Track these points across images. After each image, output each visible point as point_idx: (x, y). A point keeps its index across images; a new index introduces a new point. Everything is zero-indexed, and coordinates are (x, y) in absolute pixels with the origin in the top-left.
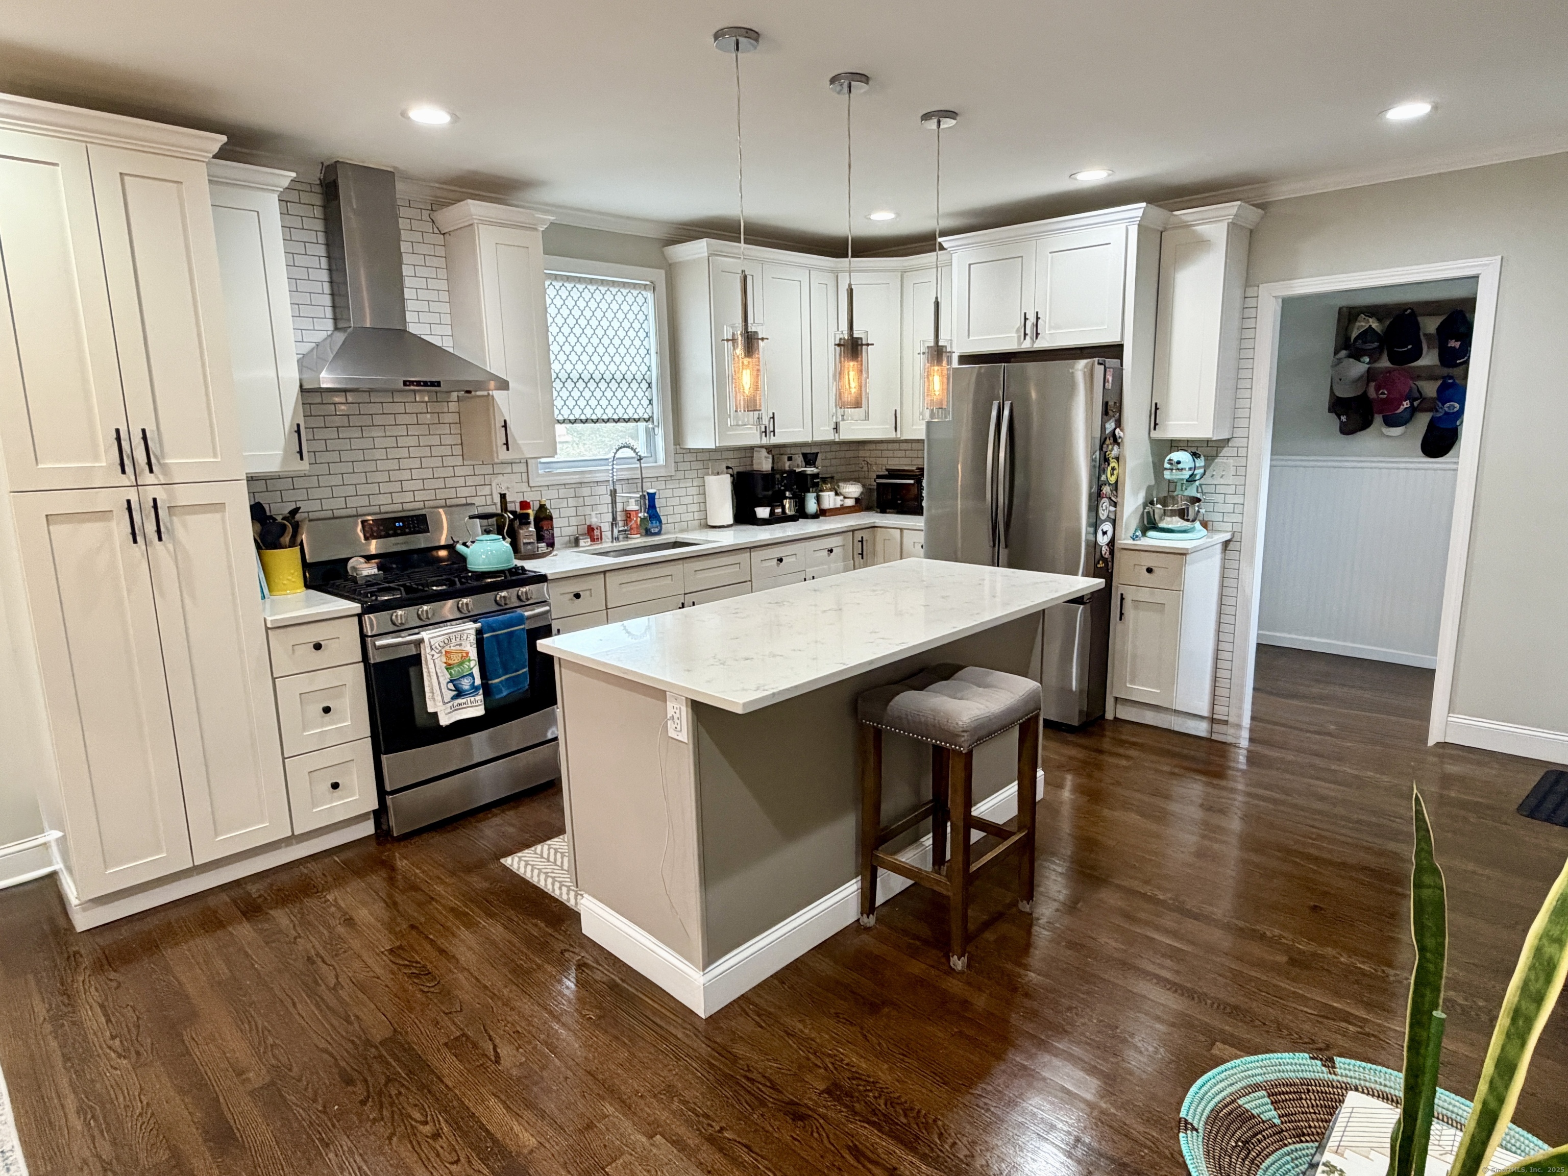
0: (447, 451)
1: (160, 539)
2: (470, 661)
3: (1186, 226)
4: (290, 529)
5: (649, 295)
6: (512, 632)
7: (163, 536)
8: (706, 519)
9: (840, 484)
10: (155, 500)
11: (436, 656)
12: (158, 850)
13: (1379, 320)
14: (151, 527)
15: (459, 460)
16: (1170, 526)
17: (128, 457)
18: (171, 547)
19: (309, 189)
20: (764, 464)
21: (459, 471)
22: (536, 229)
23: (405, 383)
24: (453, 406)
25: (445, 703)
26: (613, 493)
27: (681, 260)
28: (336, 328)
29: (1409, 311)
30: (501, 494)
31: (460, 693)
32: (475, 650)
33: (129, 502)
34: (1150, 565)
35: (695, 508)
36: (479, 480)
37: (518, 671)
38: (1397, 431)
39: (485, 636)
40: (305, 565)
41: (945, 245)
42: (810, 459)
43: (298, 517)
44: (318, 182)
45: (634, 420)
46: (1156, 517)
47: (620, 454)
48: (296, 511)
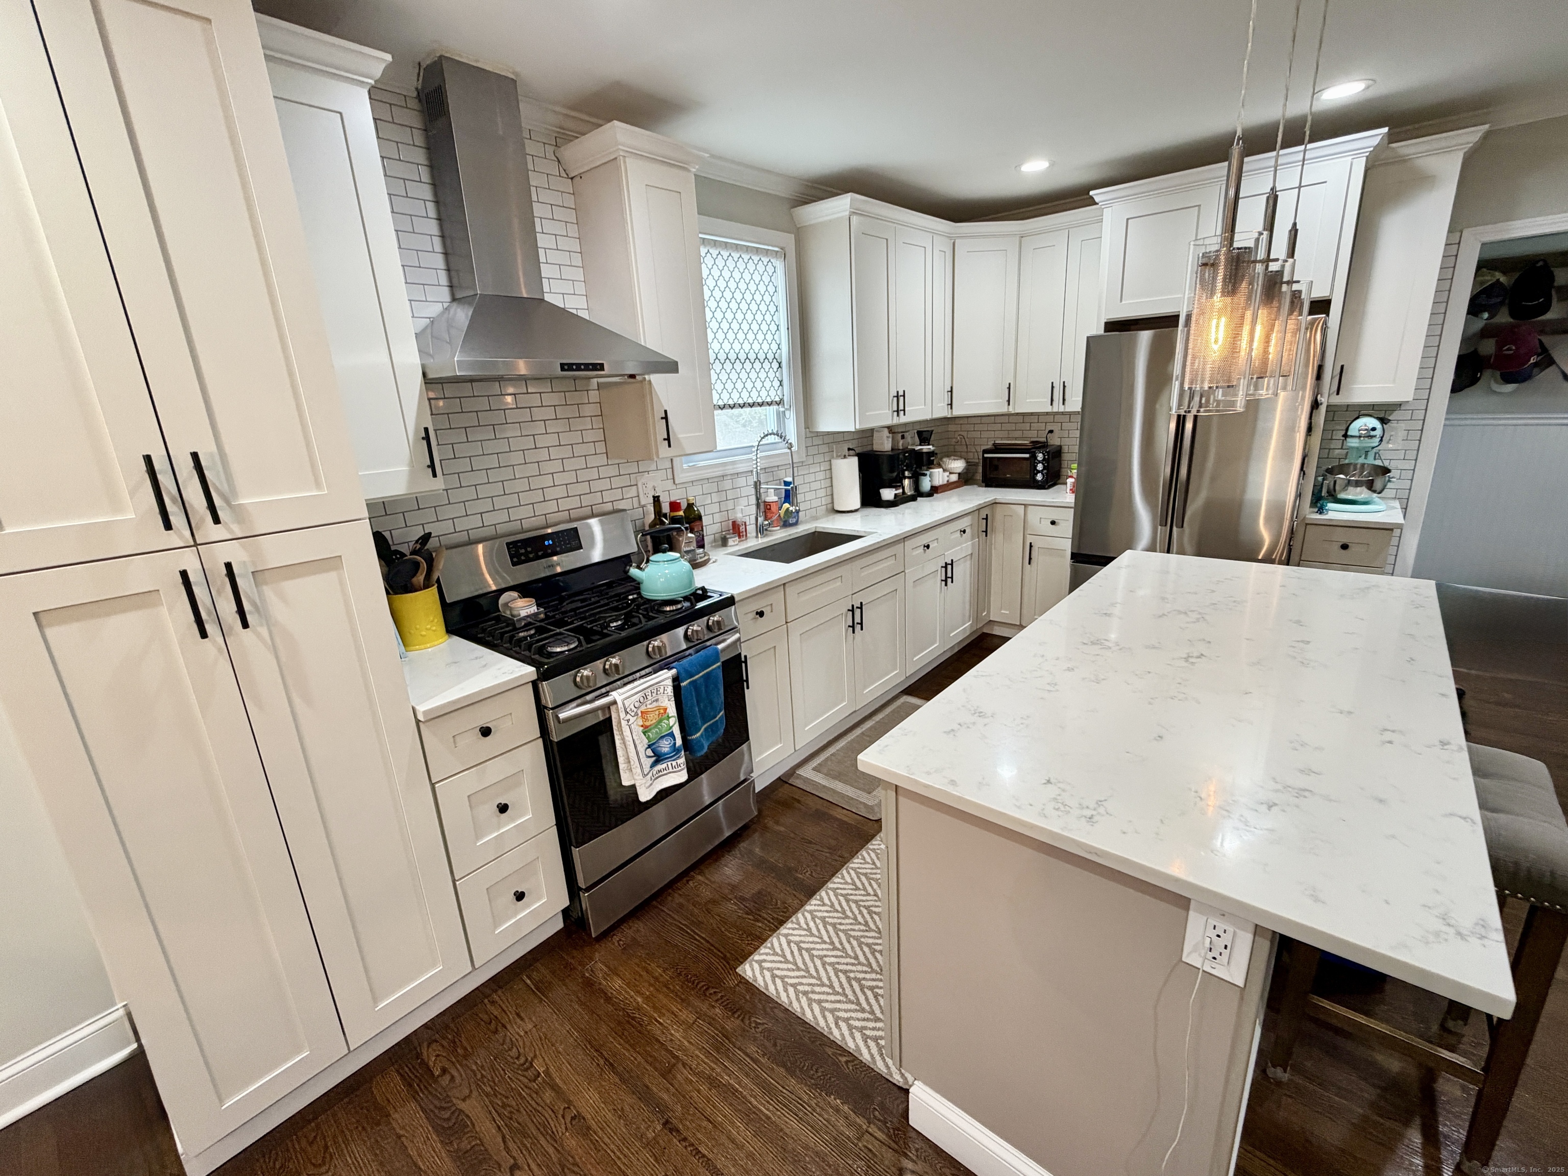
0: (590, 449)
1: (245, 625)
2: (669, 718)
3: (1403, 160)
4: (424, 565)
5: (779, 264)
6: (708, 673)
7: (249, 618)
8: (833, 503)
9: (944, 460)
10: (228, 566)
11: (632, 720)
12: (298, 1051)
13: (1504, 273)
14: (227, 607)
15: (603, 460)
16: (1350, 497)
17: (173, 500)
18: (264, 631)
19: (403, 104)
20: (884, 444)
21: (604, 472)
22: (689, 171)
23: (563, 367)
24: (594, 395)
25: (645, 775)
26: (757, 485)
27: (812, 222)
28: (454, 299)
29: (1540, 264)
30: (654, 497)
31: (659, 758)
32: (673, 704)
33: (184, 574)
34: (1345, 540)
35: (822, 493)
36: (624, 481)
37: (715, 717)
38: (1510, 387)
39: (683, 684)
40: (446, 607)
41: (1097, 199)
42: (924, 437)
43: (432, 544)
44: (415, 94)
45: (767, 403)
46: (1337, 488)
47: (764, 441)
48: (426, 537)
